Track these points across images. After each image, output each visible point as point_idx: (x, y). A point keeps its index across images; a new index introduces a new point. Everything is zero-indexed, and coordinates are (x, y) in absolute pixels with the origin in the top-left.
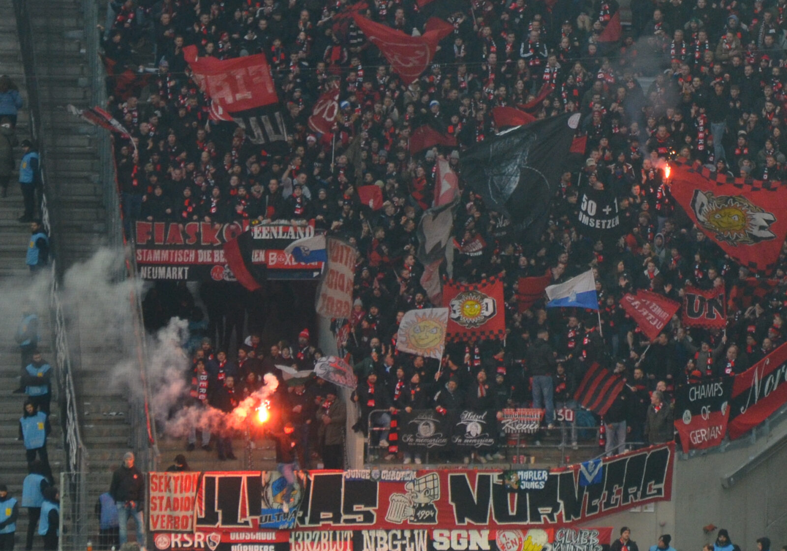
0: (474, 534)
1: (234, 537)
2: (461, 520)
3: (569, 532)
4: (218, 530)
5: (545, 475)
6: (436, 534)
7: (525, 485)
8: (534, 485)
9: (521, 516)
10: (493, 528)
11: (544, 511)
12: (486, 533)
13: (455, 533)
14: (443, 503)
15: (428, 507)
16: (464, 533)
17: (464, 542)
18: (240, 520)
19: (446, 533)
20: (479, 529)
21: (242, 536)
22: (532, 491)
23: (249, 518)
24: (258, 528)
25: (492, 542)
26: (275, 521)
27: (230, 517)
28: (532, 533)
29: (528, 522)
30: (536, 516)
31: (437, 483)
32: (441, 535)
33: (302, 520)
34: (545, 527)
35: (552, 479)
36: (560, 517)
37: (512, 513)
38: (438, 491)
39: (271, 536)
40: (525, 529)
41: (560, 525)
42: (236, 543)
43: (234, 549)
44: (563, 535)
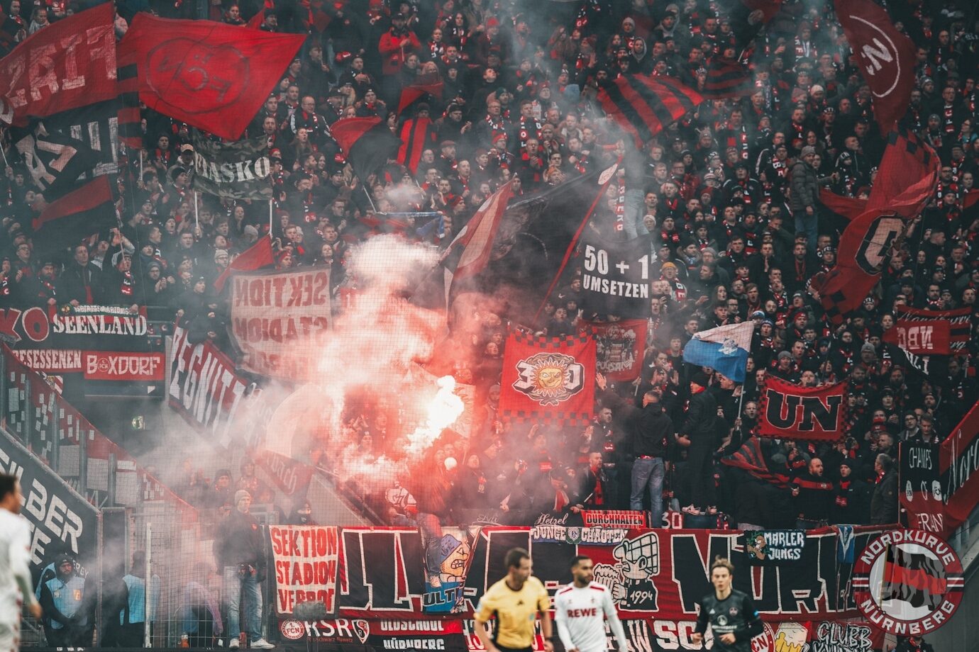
1: (385, 627)
2: (689, 606)
3: (835, 628)
4: (367, 615)
5: (800, 539)
6: (658, 626)
7: (776, 554)
8: (785, 554)
11: (800, 594)
13: (682, 626)
14: (663, 580)
15: (644, 586)
18: (398, 600)
19: (671, 626)
21: (397, 627)
22: (783, 563)
23: (409, 598)
24: (420, 614)
26: (443, 602)
27: (384, 597)
28: (785, 628)
29: (779, 611)
30: (789, 603)
31: (656, 549)
32: (665, 629)
34: (801, 620)
35: (810, 544)
36: (822, 603)
37: (758, 597)
38: (657, 561)
39: (436, 626)
40: (776, 622)
41: (823, 617)
42: (389, 636)
43: (387, 644)
44: (827, 632)
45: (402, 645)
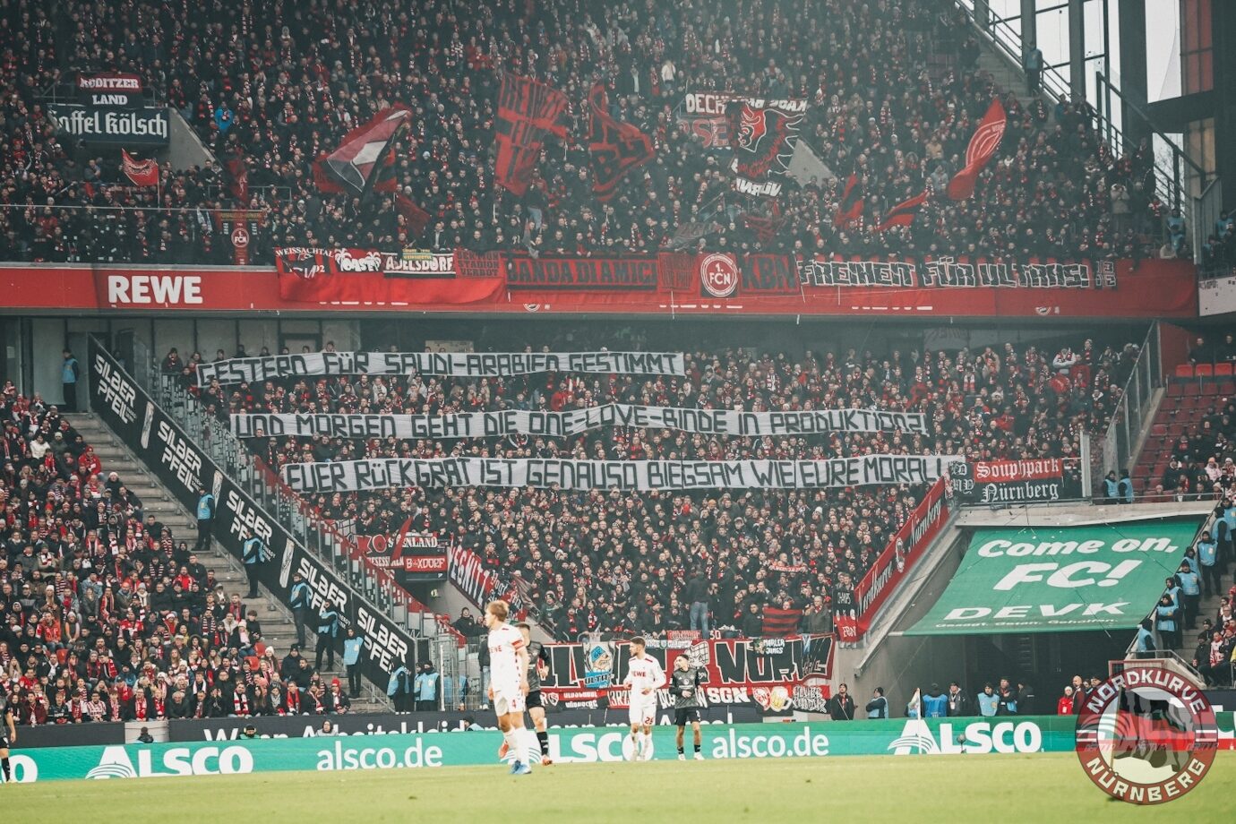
0: (735, 690)
1: (567, 696)
2: (726, 680)
3: (802, 688)
4: (556, 691)
6: (709, 690)
7: (769, 651)
9: (767, 676)
10: (749, 686)
11: (783, 671)
12: (744, 689)
13: (722, 690)
15: (702, 670)
16: (729, 690)
17: (729, 696)
18: (572, 682)
19: (716, 690)
20: (739, 687)
21: (573, 695)
22: (774, 655)
23: (577, 680)
24: (584, 689)
25: (750, 696)
26: (596, 682)
27: (564, 681)
28: (776, 689)
29: (773, 680)
30: (778, 676)
31: (707, 650)
32: (714, 692)
33: (614, 682)
34: (785, 685)
36: (795, 676)
37: (761, 674)
38: (708, 656)
39: (593, 694)
40: (771, 686)
41: (796, 683)
42: (568, 701)
43: (568, 705)
44: (798, 691)
45: (575, 705)
